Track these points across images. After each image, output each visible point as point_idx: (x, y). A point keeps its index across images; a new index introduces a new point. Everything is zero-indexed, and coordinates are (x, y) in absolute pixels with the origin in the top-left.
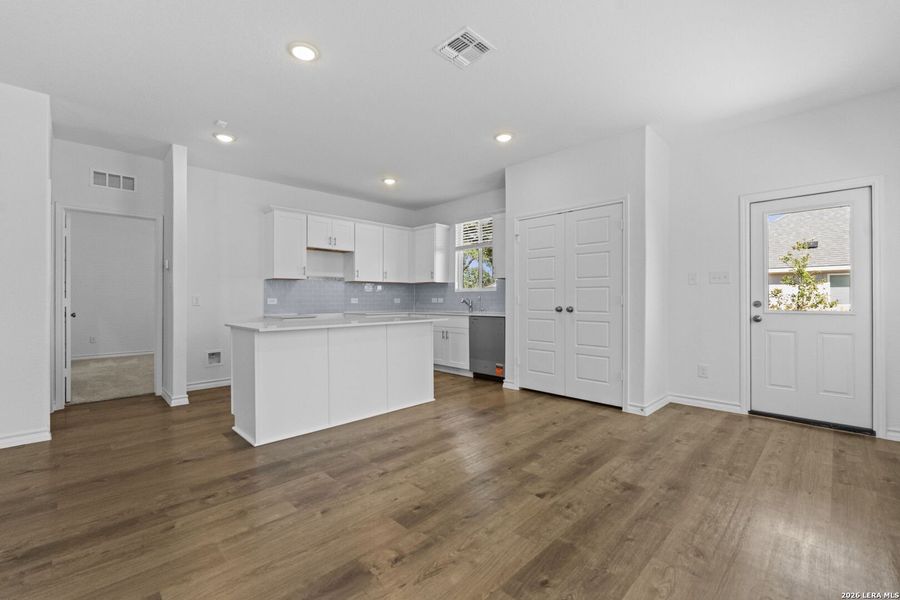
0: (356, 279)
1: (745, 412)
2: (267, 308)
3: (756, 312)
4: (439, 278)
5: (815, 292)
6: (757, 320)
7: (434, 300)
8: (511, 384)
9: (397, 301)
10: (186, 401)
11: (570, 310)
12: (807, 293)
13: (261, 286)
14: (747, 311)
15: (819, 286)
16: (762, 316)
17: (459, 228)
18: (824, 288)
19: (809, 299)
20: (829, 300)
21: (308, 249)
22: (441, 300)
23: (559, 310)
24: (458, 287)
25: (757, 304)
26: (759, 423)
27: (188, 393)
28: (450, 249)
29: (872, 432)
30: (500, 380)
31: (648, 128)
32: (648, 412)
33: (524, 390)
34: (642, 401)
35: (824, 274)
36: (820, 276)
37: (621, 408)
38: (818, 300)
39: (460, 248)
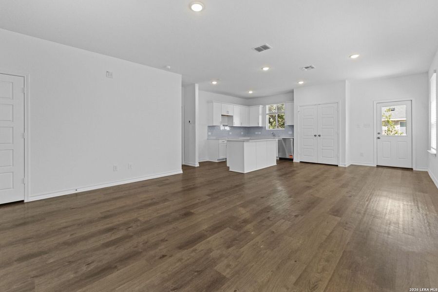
0: (234, 126)
1: (375, 166)
2: (208, 135)
3: (379, 136)
4: (260, 125)
5: (394, 129)
6: (379, 138)
7: (257, 133)
8: (296, 160)
9: (242, 133)
10: (198, 165)
11: (319, 136)
12: (391, 129)
13: (206, 128)
14: (376, 136)
15: (395, 126)
16: (380, 137)
17: (267, 107)
18: (398, 127)
19: (391, 132)
20: (400, 132)
21: (222, 115)
22: (260, 133)
23: (315, 136)
24: (267, 128)
25: (379, 133)
26: (380, 169)
27: (199, 163)
28: (264, 114)
29: (412, 169)
30: (292, 160)
31: (346, 81)
32: (347, 166)
33: (301, 162)
34: (345, 162)
35: (398, 121)
36: (396, 122)
37: (337, 165)
38: (395, 132)
39: (267, 114)
